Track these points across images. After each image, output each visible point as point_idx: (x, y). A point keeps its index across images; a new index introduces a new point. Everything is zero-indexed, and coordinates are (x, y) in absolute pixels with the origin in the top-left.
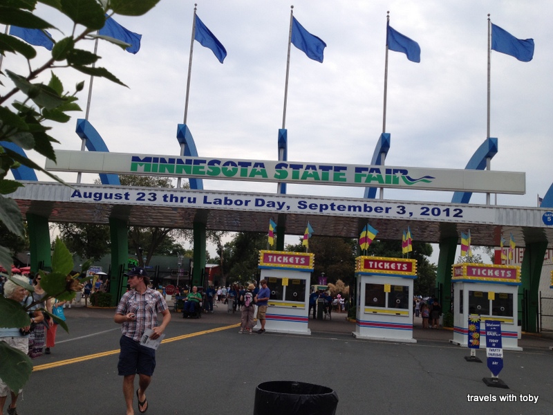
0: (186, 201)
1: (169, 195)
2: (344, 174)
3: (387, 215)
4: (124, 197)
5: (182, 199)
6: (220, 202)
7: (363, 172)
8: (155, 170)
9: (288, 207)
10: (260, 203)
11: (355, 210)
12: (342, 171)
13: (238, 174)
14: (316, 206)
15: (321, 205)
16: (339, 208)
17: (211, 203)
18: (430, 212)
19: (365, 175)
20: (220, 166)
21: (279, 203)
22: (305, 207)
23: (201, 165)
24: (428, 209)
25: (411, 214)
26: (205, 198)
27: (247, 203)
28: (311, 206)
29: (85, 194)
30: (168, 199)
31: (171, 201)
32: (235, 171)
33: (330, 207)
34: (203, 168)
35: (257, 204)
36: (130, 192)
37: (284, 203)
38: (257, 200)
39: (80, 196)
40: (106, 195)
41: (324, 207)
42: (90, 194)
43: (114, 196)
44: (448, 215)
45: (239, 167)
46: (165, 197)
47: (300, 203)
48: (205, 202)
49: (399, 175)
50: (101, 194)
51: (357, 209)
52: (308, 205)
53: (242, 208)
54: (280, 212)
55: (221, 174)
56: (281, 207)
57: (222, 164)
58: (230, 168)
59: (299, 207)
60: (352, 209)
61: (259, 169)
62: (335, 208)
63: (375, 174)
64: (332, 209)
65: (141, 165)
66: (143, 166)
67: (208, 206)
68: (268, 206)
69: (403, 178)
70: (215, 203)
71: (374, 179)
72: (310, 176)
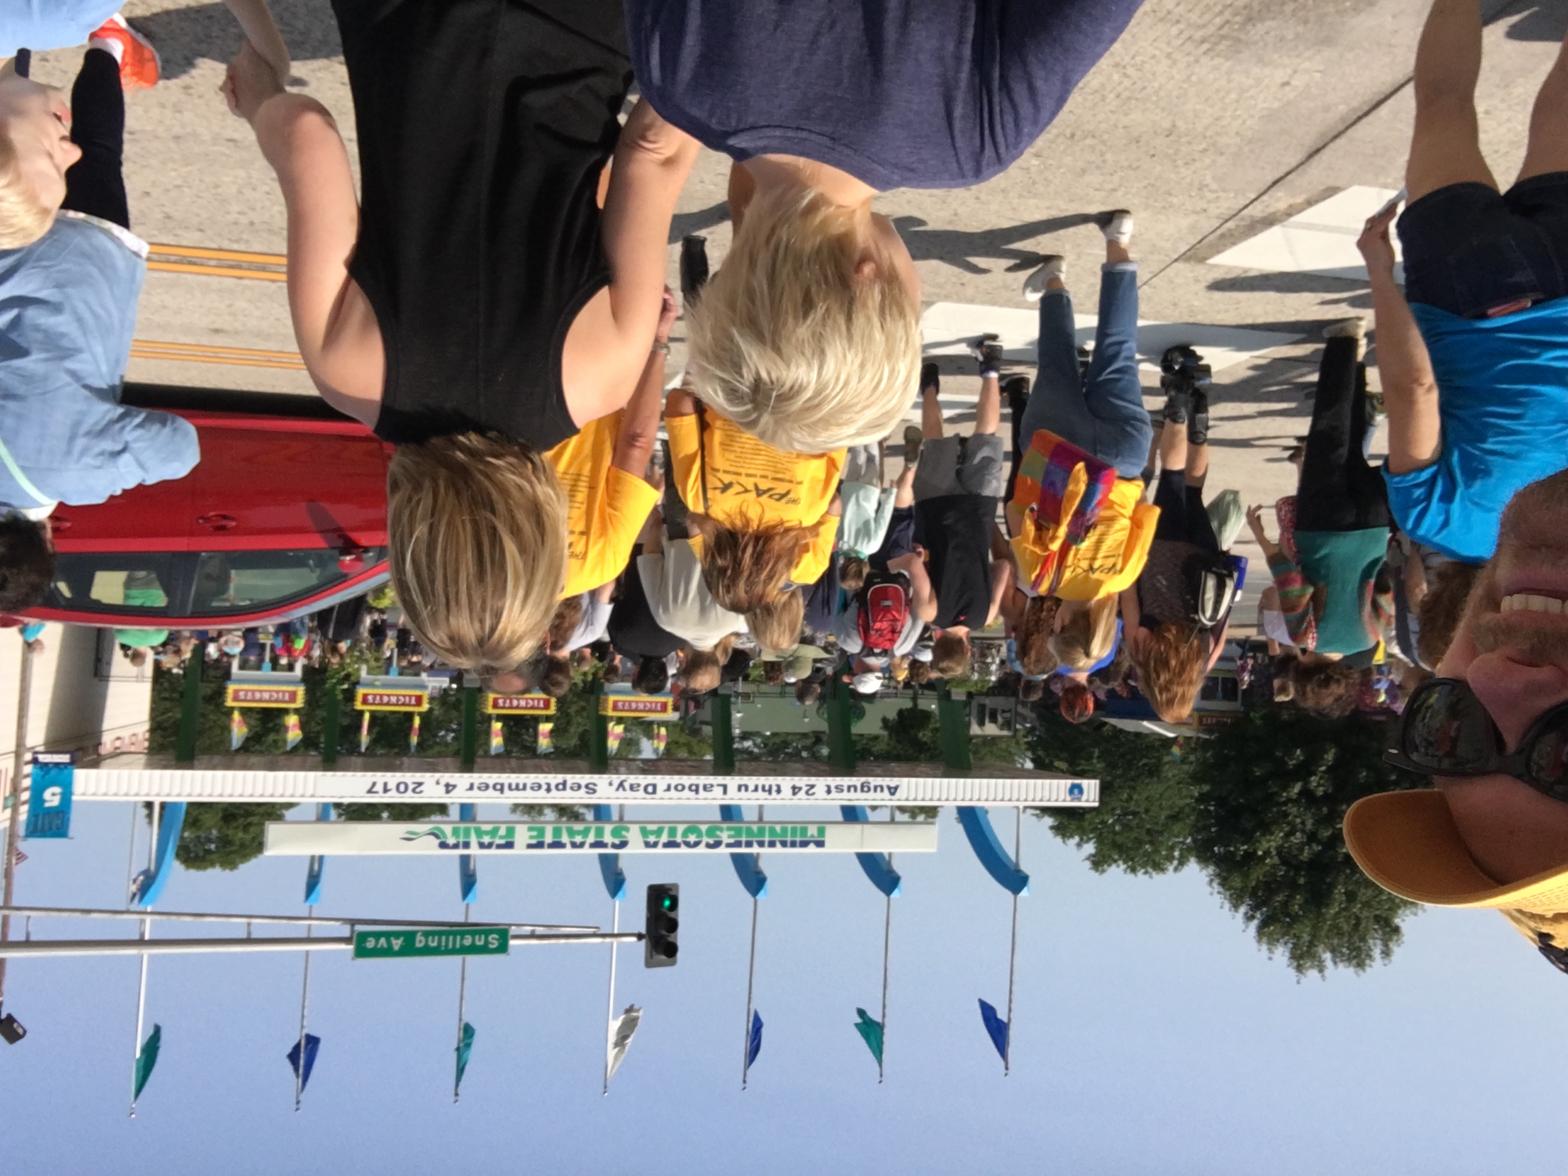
0: (751, 787)
1: (774, 793)
2: (531, 837)
3: (472, 781)
4: (833, 789)
5: (756, 789)
6: (705, 788)
7: (502, 842)
8: (794, 830)
9: (611, 784)
10: (650, 789)
11: (517, 785)
12: (534, 841)
13: (681, 828)
14: (572, 788)
15: (564, 789)
16: (540, 787)
17: (719, 785)
18: (411, 787)
19: (501, 837)
20: (705, 840)
21: (624, 789)
22: (587, 786)
23: (732, 841)
24: (414, 790)
25: (438, 783)
26: (725, 792)
27: (669, 789)
28: (579, 787)
29: (882, 790)
30: (774, 788)
31: (770, 787)
32: (685, 834)
33: (553, 787)
34: (730, 837)
35: (654, 786)
36: (825, 796)
37: (617, 789)
38: (654, 792)
39: (889, 788)
40: (856, 790)
41: (561, 787)
42: (875, 790)
43: (845, 789)
44: (385, 784)
45: (679, 839)
46: (779, 791)
47: (594, 791)
48: (725, 787)
49: (451, 841)
50: (862, 790)
51: (514, 786)
52: (583, 790)
53: (675, 779)
54: (623, 777)
55: (704, 828)
56: (621, 785)
57: (703, 844)
58: (692, 838)
59: (595, 785)
60: (521, 787)
61: (652, 839)
62: (544, 787)
63: (486, 840)
64: (549, 785)
65: (812, 836)
66: (809, 834)
67: (720, 780)
68: (639, 785)
69: (445, 836)
70: (712, 786)
71: (487, 833)
72: (579, 833)
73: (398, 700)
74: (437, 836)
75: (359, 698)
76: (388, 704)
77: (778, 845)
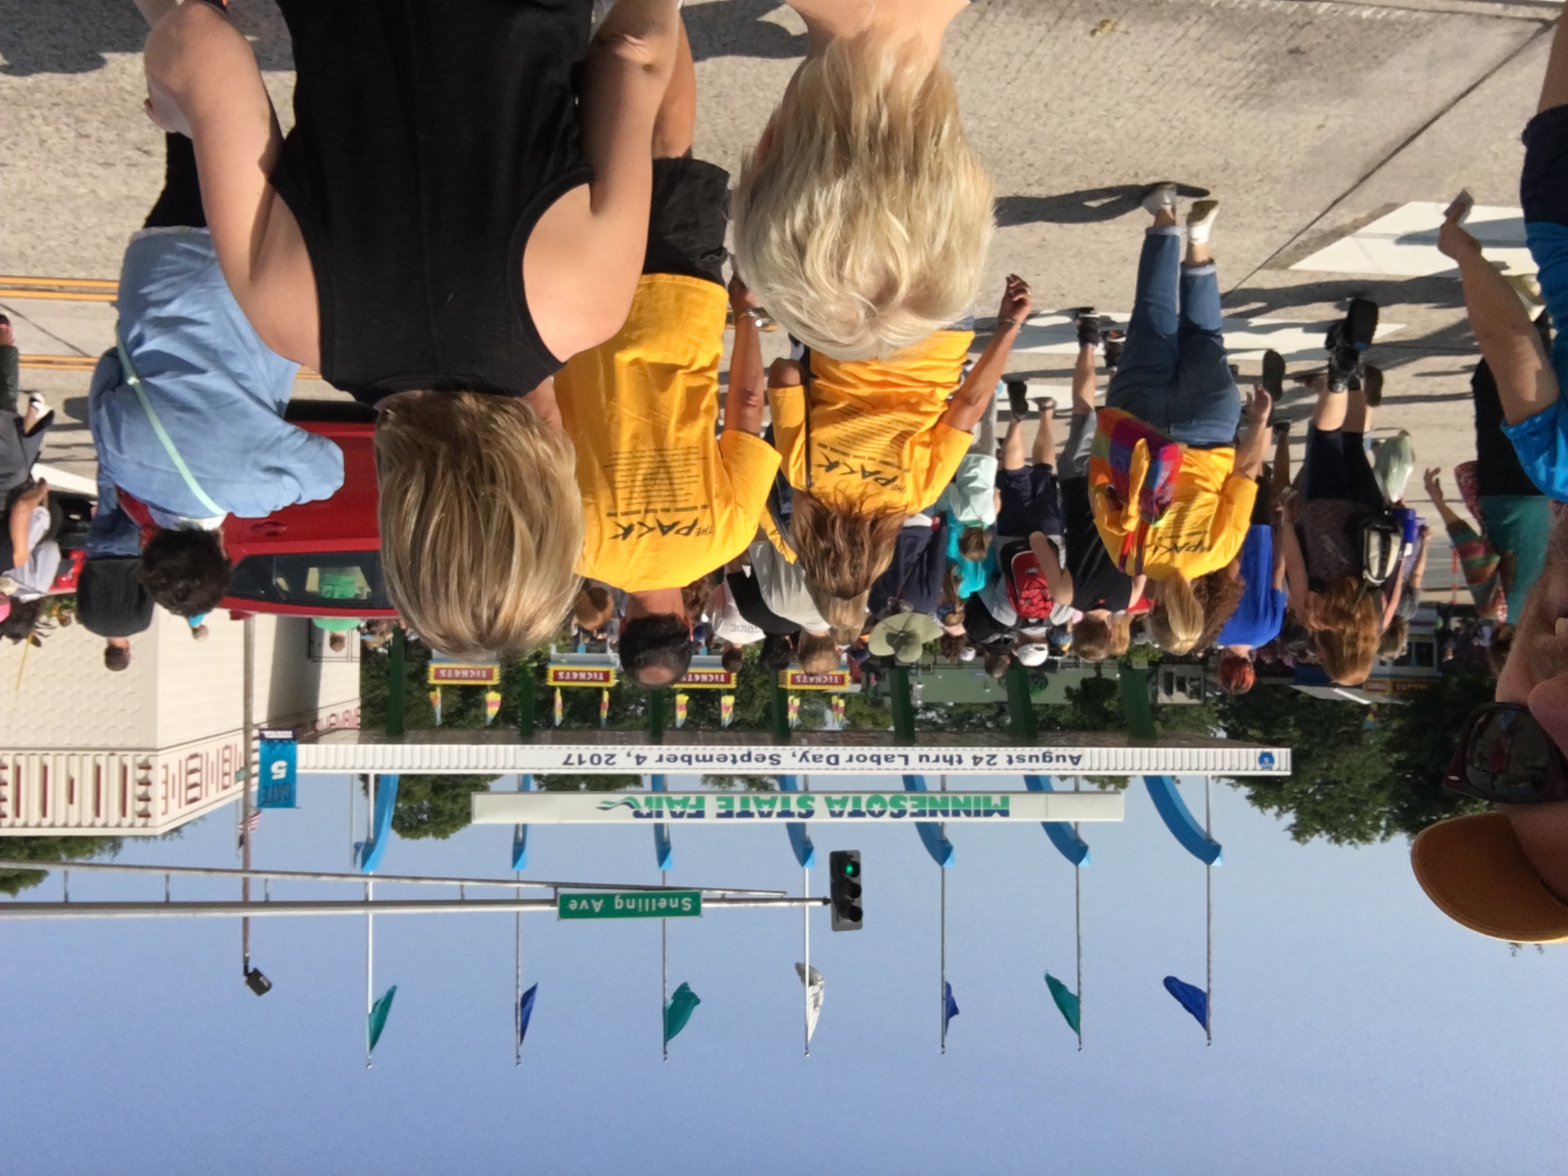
0: (932, 758)
1: (955, 764)
2: (721, 807)
3: (661, 752)
4: (1014, 759)
5: (937, 760)
6: (886, 759)
7: (693, 811)
8: (977, 800)
9: (794, 755)
10: (833, 760)
11: (704, 757)
12: (723, 811)
13: (865, 798)
14: (757, 760)
15: (749, 760)
16: (726, 758)
17: (900, 756)
18: (604, 759)
19: (692, 807)
20: (889, 809)
21: (807, 760)
22: (771, 757)
23: (915, 810)
24: (607, 762)
25: (629, 755)
26: (906, 762)
27: (851, 759)
28: (764, 758)
29: (1064, 760)
30: (955, 759)
31: (951, 757)
32: (869, 803)
33: (738, 758)
34: (914, 806)
35: (837, 757)
36: (1007, 765)
37: (801, 760)
38: (837, 763)
39: (1072, 758)
40: (1037, 760)
41: (746, 758)
42: (1058, 760)
43: (1027, 759)
44: (580, 757)
45: (864, 809)
46: (960, 761)
47: (779, 762)
48: (906, 758)
49: (645, 810)
50: (1044, 760)
51: (701, 758)
52: (768, 761)
53: (857, 751)
54: (806, 748)
55: (887, 797)
56: (804, 756)
57: (888, 814)
58: (876, 808)
59: (779, 756)
60: (708, 758)
61: (837, 809)
62: (730, 758)
63: (678, 809)
64: (734, 756)
65: (996, 805)
66: (993, 803)
67: (901, 750)
68: (821, 756)
69: (638, 805)
70: (893, 756)
71: (678, 803)
72: (766, 802)
73: (587, 676)
74: (631, 806)
75: (551, 675)
76: (578, 680)
77: (962, 814)
